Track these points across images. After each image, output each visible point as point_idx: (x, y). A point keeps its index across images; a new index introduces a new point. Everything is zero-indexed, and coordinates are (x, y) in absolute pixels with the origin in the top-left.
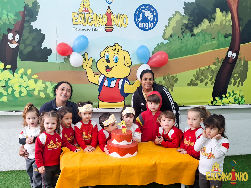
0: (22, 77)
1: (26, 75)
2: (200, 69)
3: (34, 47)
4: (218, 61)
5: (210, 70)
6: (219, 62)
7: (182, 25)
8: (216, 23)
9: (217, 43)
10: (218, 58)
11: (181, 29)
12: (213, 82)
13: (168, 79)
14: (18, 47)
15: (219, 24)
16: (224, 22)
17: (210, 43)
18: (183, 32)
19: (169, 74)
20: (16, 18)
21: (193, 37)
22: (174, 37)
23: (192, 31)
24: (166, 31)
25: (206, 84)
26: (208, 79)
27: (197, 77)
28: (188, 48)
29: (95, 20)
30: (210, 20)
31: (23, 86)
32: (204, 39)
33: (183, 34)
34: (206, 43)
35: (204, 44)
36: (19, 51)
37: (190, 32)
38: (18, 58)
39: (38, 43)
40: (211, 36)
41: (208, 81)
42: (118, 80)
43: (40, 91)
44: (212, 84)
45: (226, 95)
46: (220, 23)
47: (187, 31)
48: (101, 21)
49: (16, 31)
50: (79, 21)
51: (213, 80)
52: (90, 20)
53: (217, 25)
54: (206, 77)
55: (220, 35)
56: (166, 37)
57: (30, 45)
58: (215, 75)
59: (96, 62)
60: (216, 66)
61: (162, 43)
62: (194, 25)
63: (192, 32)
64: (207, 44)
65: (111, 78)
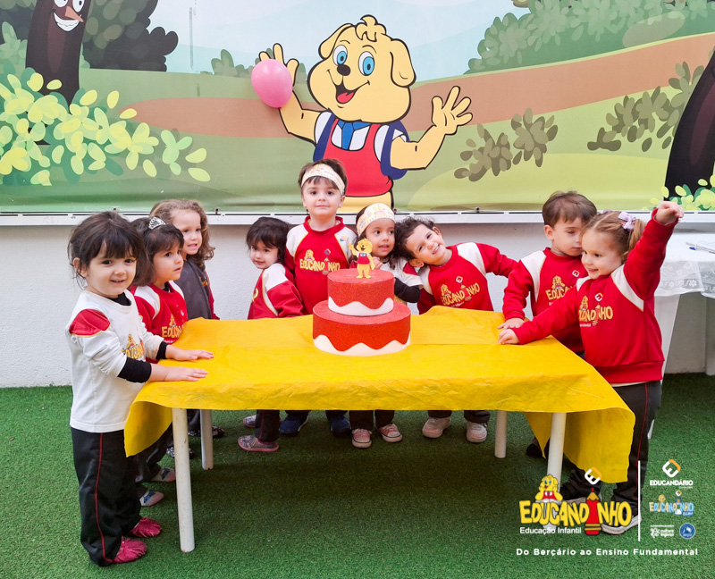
0: (91, 116)
1: (105, 109)
2: (626, 99)
3: (126, 28)
4: (684, 74)
5: (659, 102)
6: (687, 77)
9: (683, 18)
10: (685, 65)
12: (669, 138)
13: (528, 126)
17: (659, 18)
19: (529, 112)
25: (647, 145)
26: (652, 131)
32: (642, 6)
34: (646, 16)
35: (643, 21)
36: (85, 39)
38: (82, 61)
41: (653, 136)
42: (374, 127)
43: (142, 157)
44: (665, 146)
45: (708, 181)
51: (670, 134)
54: (646, 123)
57: (117, 20)
58: (676, 117)
60: (680, 91)
64: (651, 21)
65: (352, 122)
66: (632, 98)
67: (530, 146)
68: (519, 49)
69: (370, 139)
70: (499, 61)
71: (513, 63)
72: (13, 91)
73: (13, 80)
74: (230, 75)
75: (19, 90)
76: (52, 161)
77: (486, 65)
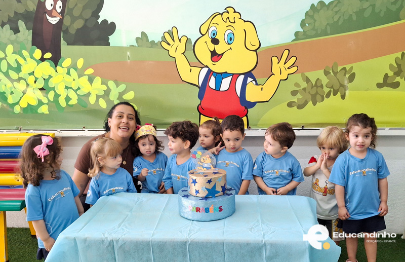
0: (68, 73)
1: (76, 69)
2: (403, 54)
3: (86, 21)
13: (335, 73)
14: (61, 22)
19: (336, 65)
28: (377, 11)
36: (64, 28)
38: (62, 41)
39: (93, 13)
42: (235, 76)
43: (98, 97)
61: (321, 3)
65: (221, 73)
67: (337, 87)
68: (328, 24)
69: (233, 84)
70: (315, 32)
71: (324, 33)
72: (25, 60)
73: (25, 53)
74: (147, 47)
75: (28, 59)
76: (48, 100)
77: (305, 35)
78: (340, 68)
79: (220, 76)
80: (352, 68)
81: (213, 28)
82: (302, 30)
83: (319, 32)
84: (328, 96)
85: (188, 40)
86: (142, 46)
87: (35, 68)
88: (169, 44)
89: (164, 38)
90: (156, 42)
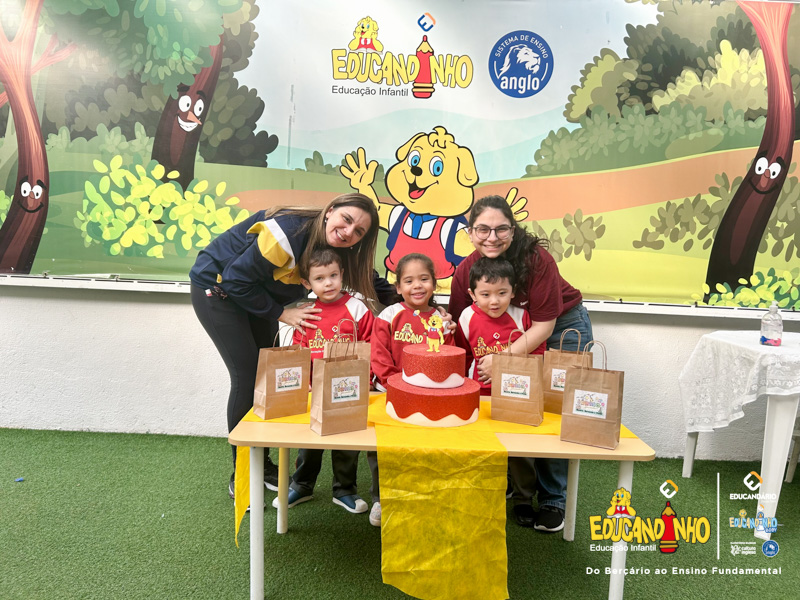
0: (202, 202)
1: (213, 196)
2: (669, 204)
3: (236, 131)
4: (724, 184)
5: (700, 208)
6: (726, 186)
7: (621, 86)
8: (720, 81)
9: (722, 134)
10: (724, 176)
11: (617, 94)
12: (710, 240)
13: (579, 225)
14: (199, 129)
15: (728, 83)
16: (744, 79)
17: (700, 134)
18: (621, 104)
19: (579, 213)
20: (201, 62)
21: (651, 118)
22: (596, 116)
23: (647, 100)
24: (574, 100)
25: (688, 246)
26: (693, 233)
27: (661, 224)
28: (636, 146)
29: (390, 68)
30: (703, 71)
31: (203, 223)
32: (684, 124)
33: (621, 110)
34: (687, 132)
35: (684, 137)
36: (202, 138)
37: (641, 104)
38: (198, 156)
39: (247, 120)
40: (704, 117)
41: (695, 237)
42: (440, 220)
44: (705, 247)
45: (748, 280)
46: (733, 80)
47: (634, 100)
48: (402, 72)
49: (198, 92)
50: (349, 71)
51: (711, 236)
52: (376, 68)
53: (723, 85)
54: (688, 226)
55: (731, 112)
56: (574, 115)
57: (229, 124)
58: (716, 222)
59: (385, 172)
60: (719, 199)
61: (563, 130)
62: (653, 84)
63: (649, 104)
64: (691, 136)
65: (422, 215)
66: (674, 204)
67: (580, 242)
68: (571, 158)
69: (437, 230)
70: (553, 168)
71: (566, 170)
72: (139, 178)
73: (140, 169)
74: (320, 172)
75: (144, 178)
76: (166, 238)
77: (541, 171)
78: (585, 218)
79: (420, 219)
80: (601, 218)
81: (416, 153)
82: (536, 164)
83: (559, 169)
84: (568, 254)
85: (379, 167)
86: (312, 171)
87: (153, 191)
88: (352, 171)
89: (345, 163)
90: (334, 166)
